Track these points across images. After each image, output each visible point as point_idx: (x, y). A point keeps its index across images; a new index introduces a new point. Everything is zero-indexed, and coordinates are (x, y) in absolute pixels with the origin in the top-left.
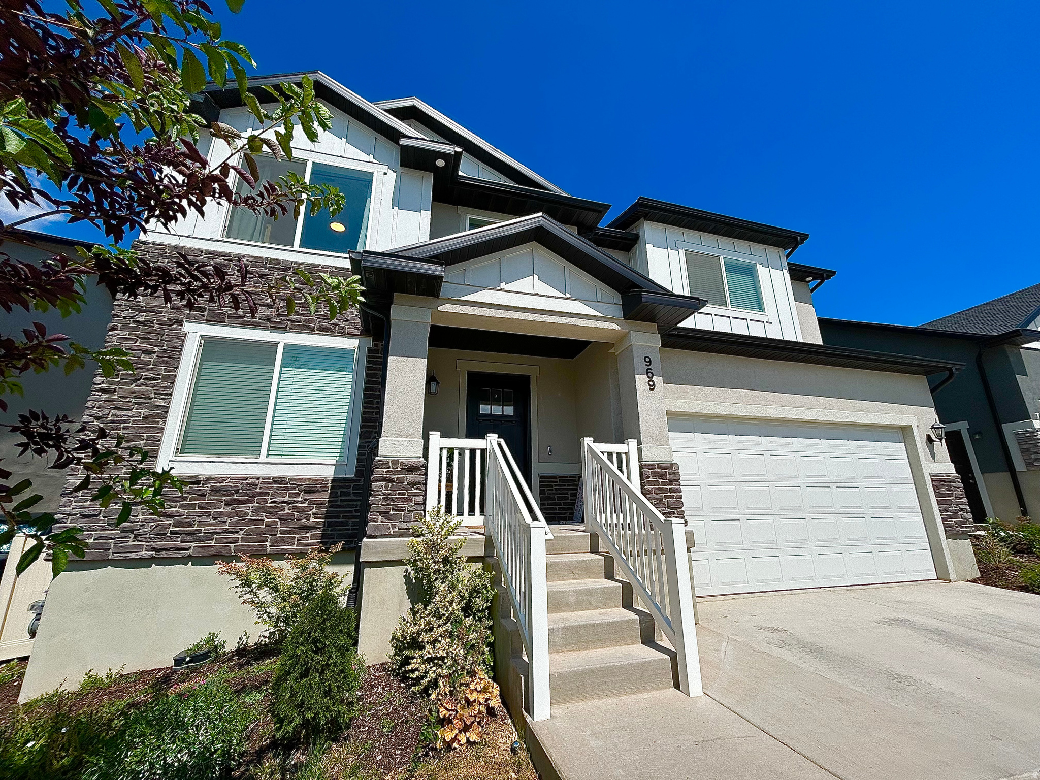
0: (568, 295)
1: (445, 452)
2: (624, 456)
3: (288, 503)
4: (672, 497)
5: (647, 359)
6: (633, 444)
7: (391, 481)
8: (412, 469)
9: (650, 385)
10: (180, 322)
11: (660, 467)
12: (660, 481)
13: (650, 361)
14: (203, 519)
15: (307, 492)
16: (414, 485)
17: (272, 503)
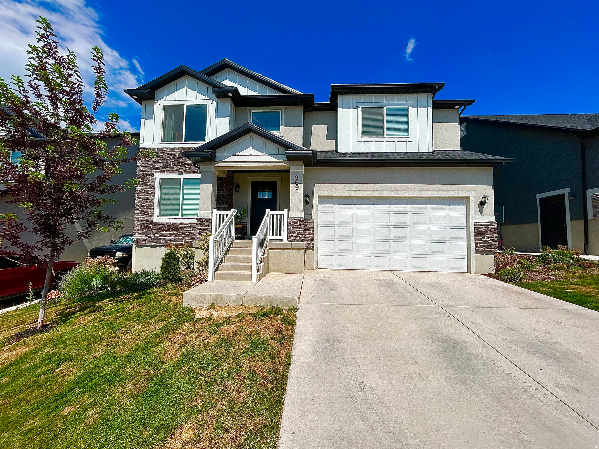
0: (264, 154)
1: (218, 215)
2: (282, 216)
3: (188, 231)
4: (299, 231)
5: (297, 177)
6: (286, 211)
7: (201, 224)
8: (207, 221)
9: (296, 188)
10: (153, 174)
11: (295, 219)
12: (295, 224)
13: (298, 178)
14: (167, 235)
15: (193, 227)
16: (208, 225)
17: (184, 231)
